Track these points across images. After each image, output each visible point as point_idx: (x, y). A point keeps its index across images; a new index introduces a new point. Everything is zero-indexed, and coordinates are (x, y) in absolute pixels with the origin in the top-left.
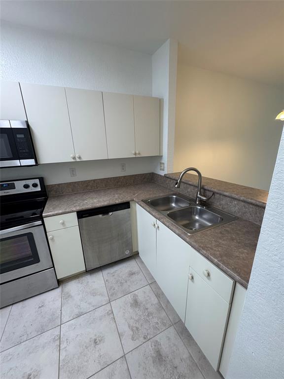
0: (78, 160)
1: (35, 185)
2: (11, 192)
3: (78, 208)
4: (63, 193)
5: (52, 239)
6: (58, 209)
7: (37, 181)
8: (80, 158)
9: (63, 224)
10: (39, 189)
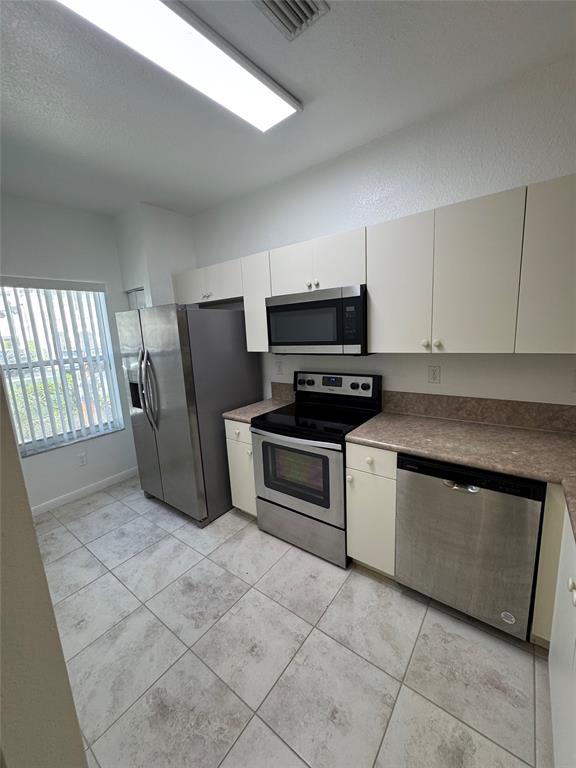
0: (435, 350)
1: (365, 387)
2: (337, 391)
3: (402, 447)
4: (407, 410)
5: (352, 481)
6: (373, 435)
7: (370, 381)
8: (440, 346)
9: (371, 463)
10: (369, 394)
